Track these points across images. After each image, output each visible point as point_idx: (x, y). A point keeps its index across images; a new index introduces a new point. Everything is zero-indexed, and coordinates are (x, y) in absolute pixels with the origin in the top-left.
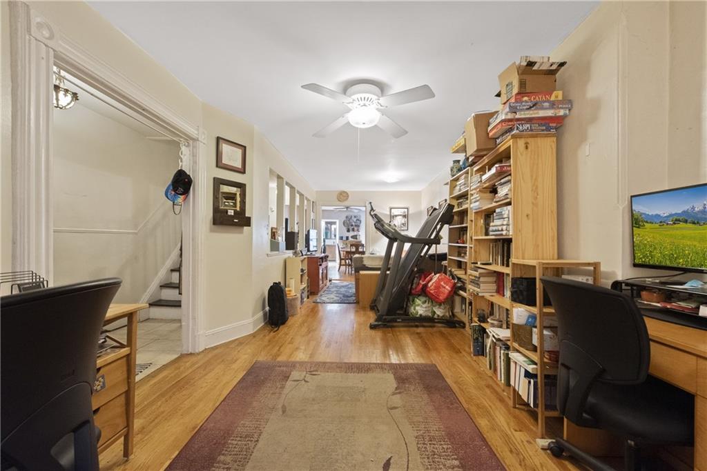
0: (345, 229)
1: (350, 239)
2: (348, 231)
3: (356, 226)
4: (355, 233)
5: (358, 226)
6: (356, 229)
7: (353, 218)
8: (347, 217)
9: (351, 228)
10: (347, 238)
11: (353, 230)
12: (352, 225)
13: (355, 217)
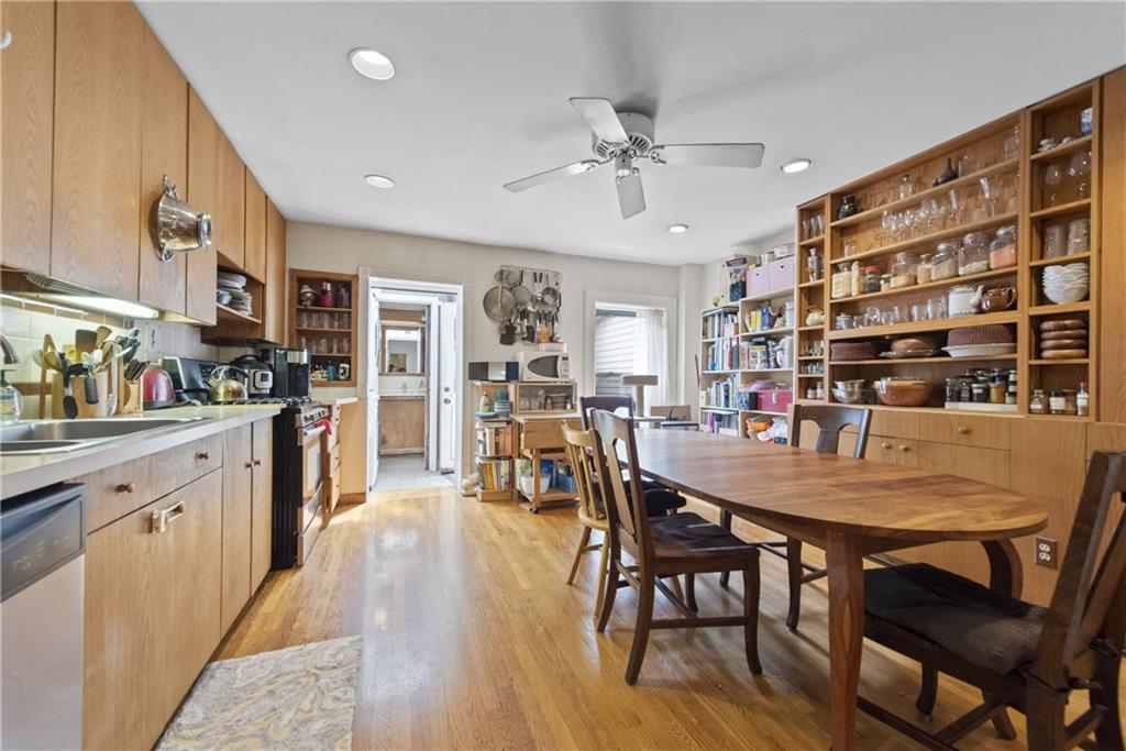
0: (490, 330)
1: (527, 375)
2: (508, 337)
3: (540, 316)
4: (544, 350)
5: (551, 319)
6: (540, 328)
7: (527, 281)
8: (501, 275)
9: (521, 326)
10: (512, 370)
11: (531, 336)
12: (524, 314)
13: (537, 277)
